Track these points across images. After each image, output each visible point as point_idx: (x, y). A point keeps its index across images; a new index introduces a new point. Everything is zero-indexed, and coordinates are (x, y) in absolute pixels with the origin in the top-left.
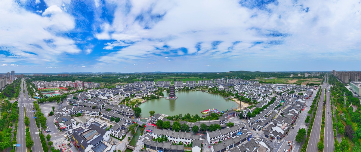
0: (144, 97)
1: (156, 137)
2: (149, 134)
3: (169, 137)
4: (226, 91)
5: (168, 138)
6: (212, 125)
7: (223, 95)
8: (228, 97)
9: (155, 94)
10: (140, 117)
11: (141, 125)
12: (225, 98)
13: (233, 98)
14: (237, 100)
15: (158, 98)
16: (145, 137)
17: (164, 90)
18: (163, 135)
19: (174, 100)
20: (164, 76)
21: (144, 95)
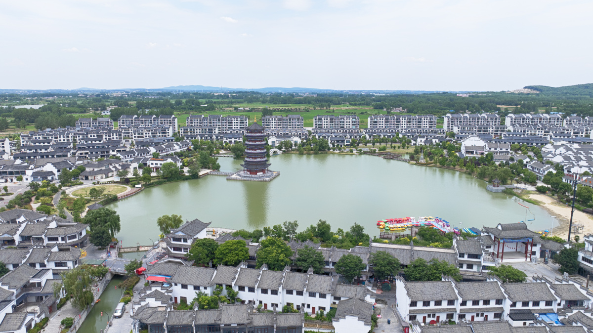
0: (130, 176)
1: (190, 295)
2: (159, 289)
3: (242, 288)
4: (497, 163)
5: (241, 293)
6: (421, 260)
7: (482, 176)
8: (504, 182)
9: (179, 164)
10: (113, 247)
11: (121, 270)
12: (490, 187)
13: (529, 193)
14: (553, 203)
15: (194, 176)
16: (143, 299)
17: (222, 152)
18: (221, 285)
19: (266, 181)
20: (220, 103)
21: (131, 169)
